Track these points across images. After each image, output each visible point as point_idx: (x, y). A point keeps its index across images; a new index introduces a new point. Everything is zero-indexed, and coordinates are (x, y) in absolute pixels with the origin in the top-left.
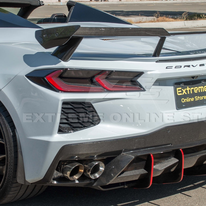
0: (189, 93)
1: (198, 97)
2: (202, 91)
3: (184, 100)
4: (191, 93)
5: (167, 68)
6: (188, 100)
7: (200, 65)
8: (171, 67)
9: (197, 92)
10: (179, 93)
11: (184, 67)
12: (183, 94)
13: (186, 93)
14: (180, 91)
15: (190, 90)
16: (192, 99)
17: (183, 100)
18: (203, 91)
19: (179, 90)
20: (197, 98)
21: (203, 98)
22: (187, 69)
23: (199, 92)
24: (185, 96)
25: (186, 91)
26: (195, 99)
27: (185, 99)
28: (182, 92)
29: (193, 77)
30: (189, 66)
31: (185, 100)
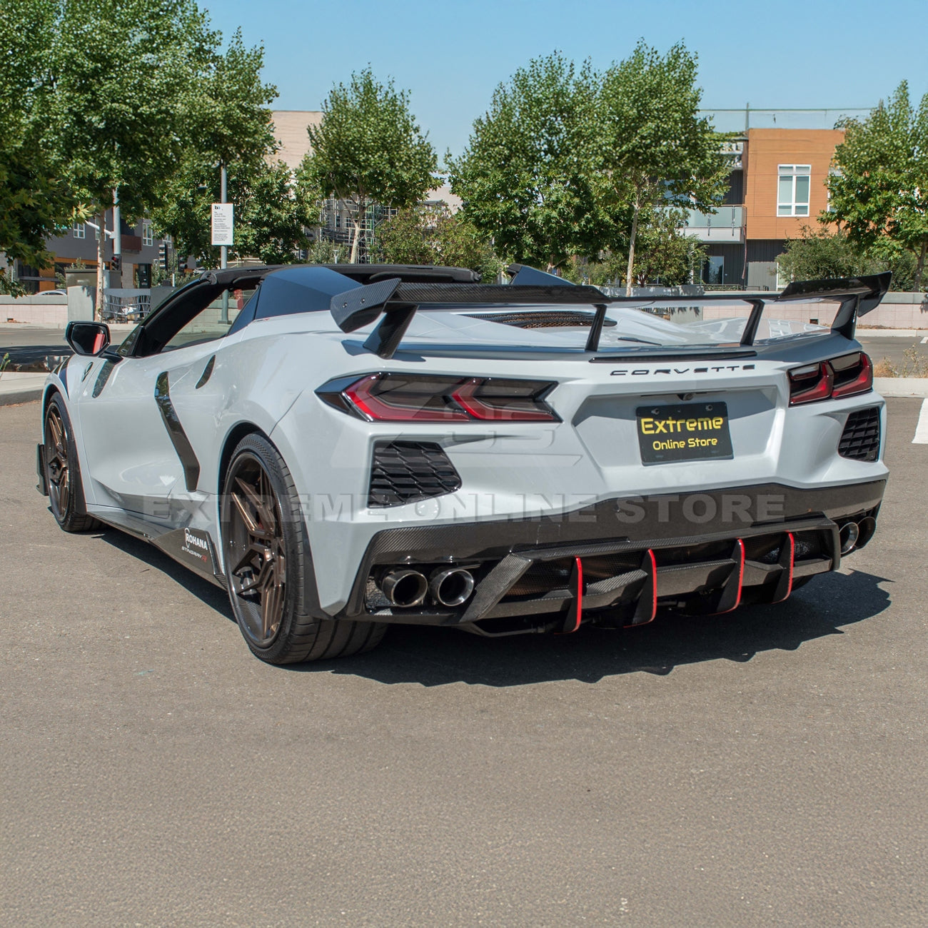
0: (672, 430)
1: (697, 441)
2: (706, 428)
3: (659, 446)
4: (679, 430)
5: (612, 374)
6: (670, 445)
7: (697, 370)
8: (623, 373)
9: (693, 429)
10: (646, 429)
11: (655, 373)
12: (658, 432)
13: (665, 431)
14: (651, 426)
15: (675, 426)
16: (681, 445)
17: (657, 446)
18: (711, 428)
19: (646, 423)
20: (693, 443)
21: (710, 442)
22: (663, 378)
23: (700, 428)
24: (662, 437)
25: (666, 426)
26: (687, 444)
27: (663, 444)
28: (655, 428)
29: (681, 396)
30: (667, 372)
31: (661, 445)
